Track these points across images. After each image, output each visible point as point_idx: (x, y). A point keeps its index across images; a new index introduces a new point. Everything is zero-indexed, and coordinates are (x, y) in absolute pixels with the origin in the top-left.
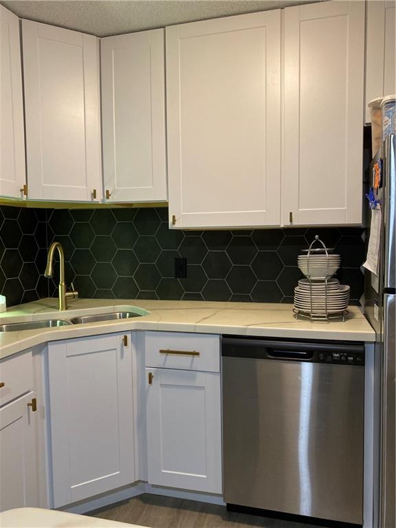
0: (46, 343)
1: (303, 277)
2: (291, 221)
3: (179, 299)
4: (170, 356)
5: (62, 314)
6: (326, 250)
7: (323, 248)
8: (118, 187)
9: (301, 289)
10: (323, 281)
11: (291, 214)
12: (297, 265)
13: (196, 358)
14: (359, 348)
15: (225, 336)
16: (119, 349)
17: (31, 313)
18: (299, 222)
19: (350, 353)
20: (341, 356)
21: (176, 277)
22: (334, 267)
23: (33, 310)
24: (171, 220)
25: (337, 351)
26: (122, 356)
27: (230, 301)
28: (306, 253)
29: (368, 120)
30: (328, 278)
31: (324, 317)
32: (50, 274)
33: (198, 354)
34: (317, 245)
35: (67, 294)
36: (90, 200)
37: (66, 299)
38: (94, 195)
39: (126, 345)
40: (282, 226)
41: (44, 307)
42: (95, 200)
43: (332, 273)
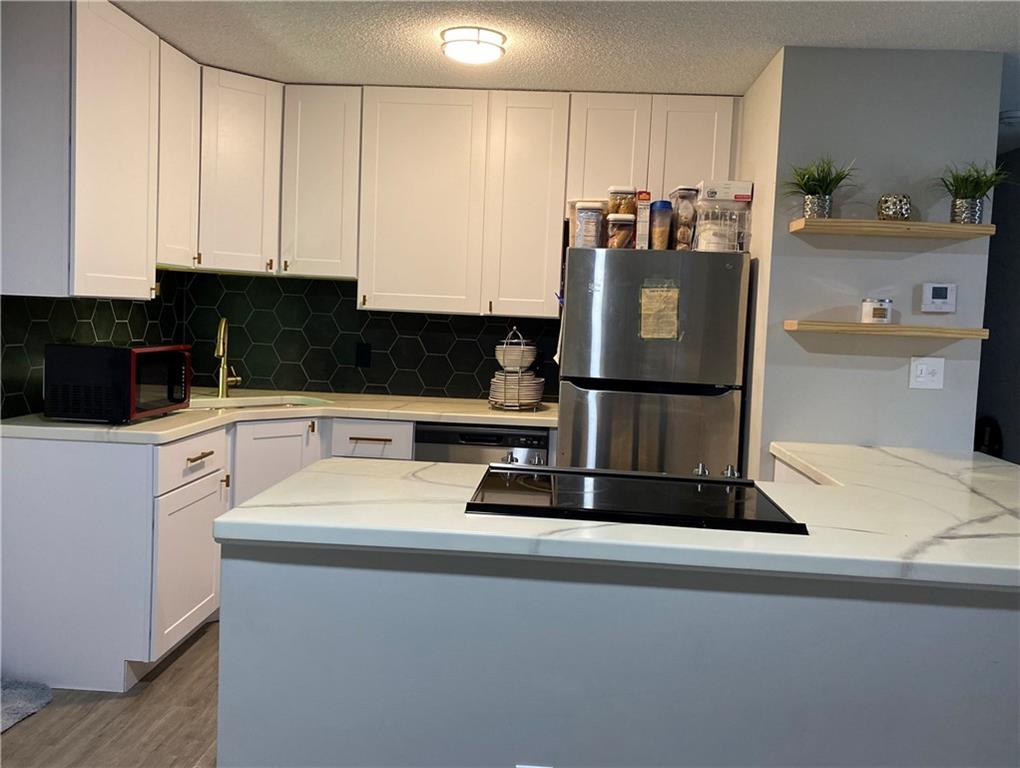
0: (235, 424)
1: (500, 368)
2: (491, 310)
3: (359, 393)
4: (360, 443)
5: (223, 402)
6: (523, 341)
7: (519, 338)
8: (298, 257)
9: (498, 380)
10: (517, 372)
11: (491, 303)
12: (494, 356)
13: (388, 445)
14: (545, 434)
15: (418, 423)
16: (305, 436)
18: (499, 311)
19: (535, 438)
20: (526, 440)
21: (357, 365)
22: (529, 359)
24: (360, 300)
25: (522, 436)
26: (307, 443)
27: (422, 396)
28: (503, 344)
29: (567, 216)
30: (523, 370)
33: (390, 440)
34: (515, 336)
35: (229, 379)
36: (264, 270)
37: (227, 385)
38: (270, 265)
39: (313, 431)
40: (482, 314)
42: (270, 271)
43: (527, 364)
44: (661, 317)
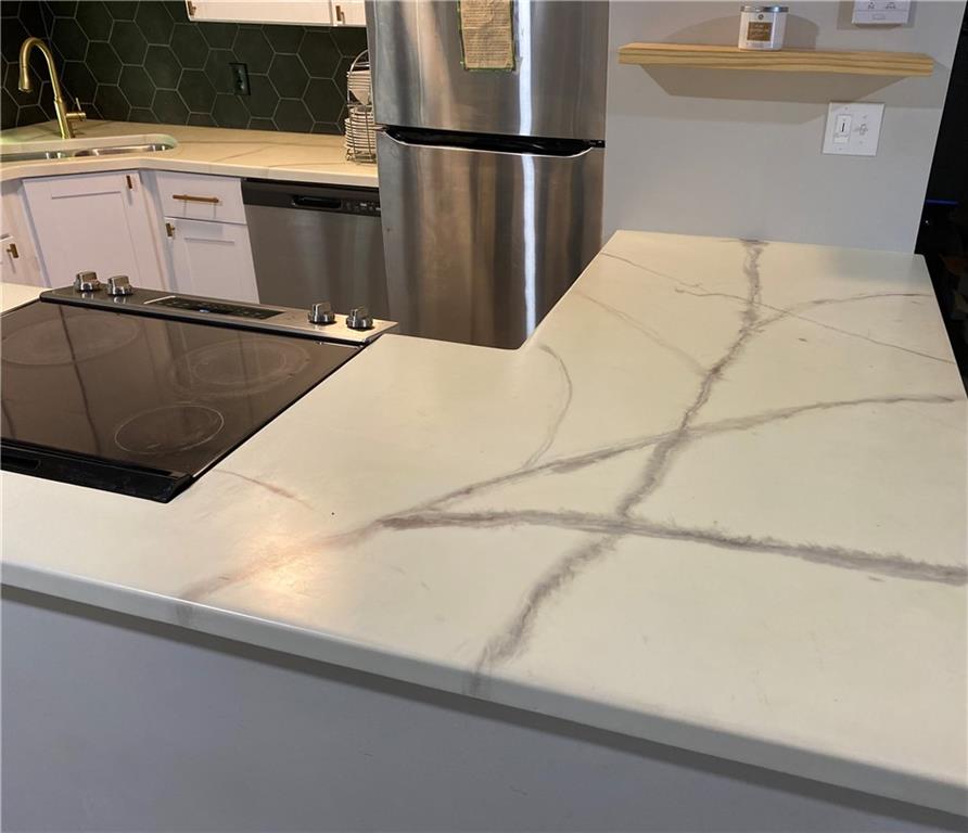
0: (21, 180)
1: (354, 99)
3: (244, 129)
4: (190, 204)
5: (66, 143)
11: (338, 8)
16: (124, 193)
17: (22, 141)
20: (368, 206)
21: (236, 93)
23: (25, 137)
25: (361, 200)
26: (131, 201)
27: (313, 133)
31: (368, 158)
32: (26, 87)
33: (218, 201)
35: (68, 115)
37: (69, 123)
39: (130, 187)
40: (334, 24)
41: (45, 133)
44: (490, 35)
